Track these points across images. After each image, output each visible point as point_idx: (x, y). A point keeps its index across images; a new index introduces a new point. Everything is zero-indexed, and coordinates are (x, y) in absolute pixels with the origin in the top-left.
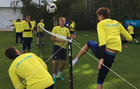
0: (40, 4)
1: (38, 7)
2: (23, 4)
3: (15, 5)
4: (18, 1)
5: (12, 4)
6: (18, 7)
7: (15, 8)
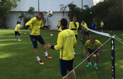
0: (83, 8)
1: (81, 11)
2: (69, 9)
3: (64, 10)
4: (66, 7)
5: (61, 9)
6: (66, 11)
7: (63, 12)
